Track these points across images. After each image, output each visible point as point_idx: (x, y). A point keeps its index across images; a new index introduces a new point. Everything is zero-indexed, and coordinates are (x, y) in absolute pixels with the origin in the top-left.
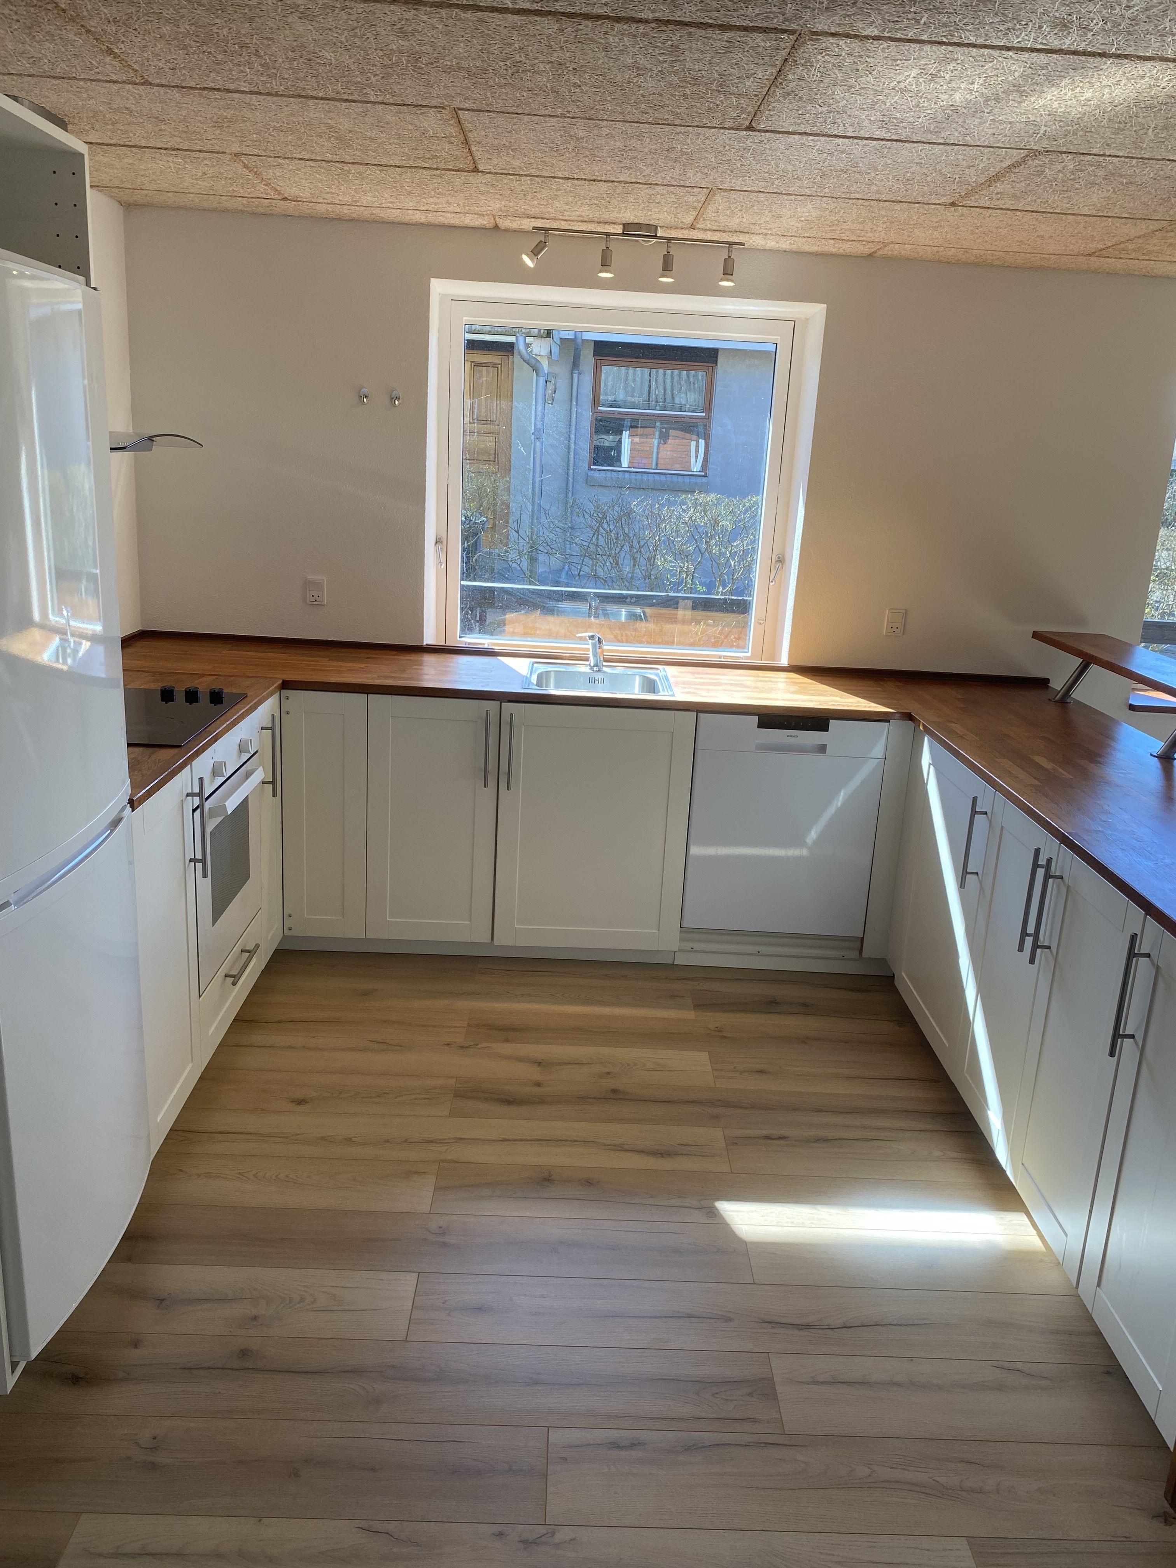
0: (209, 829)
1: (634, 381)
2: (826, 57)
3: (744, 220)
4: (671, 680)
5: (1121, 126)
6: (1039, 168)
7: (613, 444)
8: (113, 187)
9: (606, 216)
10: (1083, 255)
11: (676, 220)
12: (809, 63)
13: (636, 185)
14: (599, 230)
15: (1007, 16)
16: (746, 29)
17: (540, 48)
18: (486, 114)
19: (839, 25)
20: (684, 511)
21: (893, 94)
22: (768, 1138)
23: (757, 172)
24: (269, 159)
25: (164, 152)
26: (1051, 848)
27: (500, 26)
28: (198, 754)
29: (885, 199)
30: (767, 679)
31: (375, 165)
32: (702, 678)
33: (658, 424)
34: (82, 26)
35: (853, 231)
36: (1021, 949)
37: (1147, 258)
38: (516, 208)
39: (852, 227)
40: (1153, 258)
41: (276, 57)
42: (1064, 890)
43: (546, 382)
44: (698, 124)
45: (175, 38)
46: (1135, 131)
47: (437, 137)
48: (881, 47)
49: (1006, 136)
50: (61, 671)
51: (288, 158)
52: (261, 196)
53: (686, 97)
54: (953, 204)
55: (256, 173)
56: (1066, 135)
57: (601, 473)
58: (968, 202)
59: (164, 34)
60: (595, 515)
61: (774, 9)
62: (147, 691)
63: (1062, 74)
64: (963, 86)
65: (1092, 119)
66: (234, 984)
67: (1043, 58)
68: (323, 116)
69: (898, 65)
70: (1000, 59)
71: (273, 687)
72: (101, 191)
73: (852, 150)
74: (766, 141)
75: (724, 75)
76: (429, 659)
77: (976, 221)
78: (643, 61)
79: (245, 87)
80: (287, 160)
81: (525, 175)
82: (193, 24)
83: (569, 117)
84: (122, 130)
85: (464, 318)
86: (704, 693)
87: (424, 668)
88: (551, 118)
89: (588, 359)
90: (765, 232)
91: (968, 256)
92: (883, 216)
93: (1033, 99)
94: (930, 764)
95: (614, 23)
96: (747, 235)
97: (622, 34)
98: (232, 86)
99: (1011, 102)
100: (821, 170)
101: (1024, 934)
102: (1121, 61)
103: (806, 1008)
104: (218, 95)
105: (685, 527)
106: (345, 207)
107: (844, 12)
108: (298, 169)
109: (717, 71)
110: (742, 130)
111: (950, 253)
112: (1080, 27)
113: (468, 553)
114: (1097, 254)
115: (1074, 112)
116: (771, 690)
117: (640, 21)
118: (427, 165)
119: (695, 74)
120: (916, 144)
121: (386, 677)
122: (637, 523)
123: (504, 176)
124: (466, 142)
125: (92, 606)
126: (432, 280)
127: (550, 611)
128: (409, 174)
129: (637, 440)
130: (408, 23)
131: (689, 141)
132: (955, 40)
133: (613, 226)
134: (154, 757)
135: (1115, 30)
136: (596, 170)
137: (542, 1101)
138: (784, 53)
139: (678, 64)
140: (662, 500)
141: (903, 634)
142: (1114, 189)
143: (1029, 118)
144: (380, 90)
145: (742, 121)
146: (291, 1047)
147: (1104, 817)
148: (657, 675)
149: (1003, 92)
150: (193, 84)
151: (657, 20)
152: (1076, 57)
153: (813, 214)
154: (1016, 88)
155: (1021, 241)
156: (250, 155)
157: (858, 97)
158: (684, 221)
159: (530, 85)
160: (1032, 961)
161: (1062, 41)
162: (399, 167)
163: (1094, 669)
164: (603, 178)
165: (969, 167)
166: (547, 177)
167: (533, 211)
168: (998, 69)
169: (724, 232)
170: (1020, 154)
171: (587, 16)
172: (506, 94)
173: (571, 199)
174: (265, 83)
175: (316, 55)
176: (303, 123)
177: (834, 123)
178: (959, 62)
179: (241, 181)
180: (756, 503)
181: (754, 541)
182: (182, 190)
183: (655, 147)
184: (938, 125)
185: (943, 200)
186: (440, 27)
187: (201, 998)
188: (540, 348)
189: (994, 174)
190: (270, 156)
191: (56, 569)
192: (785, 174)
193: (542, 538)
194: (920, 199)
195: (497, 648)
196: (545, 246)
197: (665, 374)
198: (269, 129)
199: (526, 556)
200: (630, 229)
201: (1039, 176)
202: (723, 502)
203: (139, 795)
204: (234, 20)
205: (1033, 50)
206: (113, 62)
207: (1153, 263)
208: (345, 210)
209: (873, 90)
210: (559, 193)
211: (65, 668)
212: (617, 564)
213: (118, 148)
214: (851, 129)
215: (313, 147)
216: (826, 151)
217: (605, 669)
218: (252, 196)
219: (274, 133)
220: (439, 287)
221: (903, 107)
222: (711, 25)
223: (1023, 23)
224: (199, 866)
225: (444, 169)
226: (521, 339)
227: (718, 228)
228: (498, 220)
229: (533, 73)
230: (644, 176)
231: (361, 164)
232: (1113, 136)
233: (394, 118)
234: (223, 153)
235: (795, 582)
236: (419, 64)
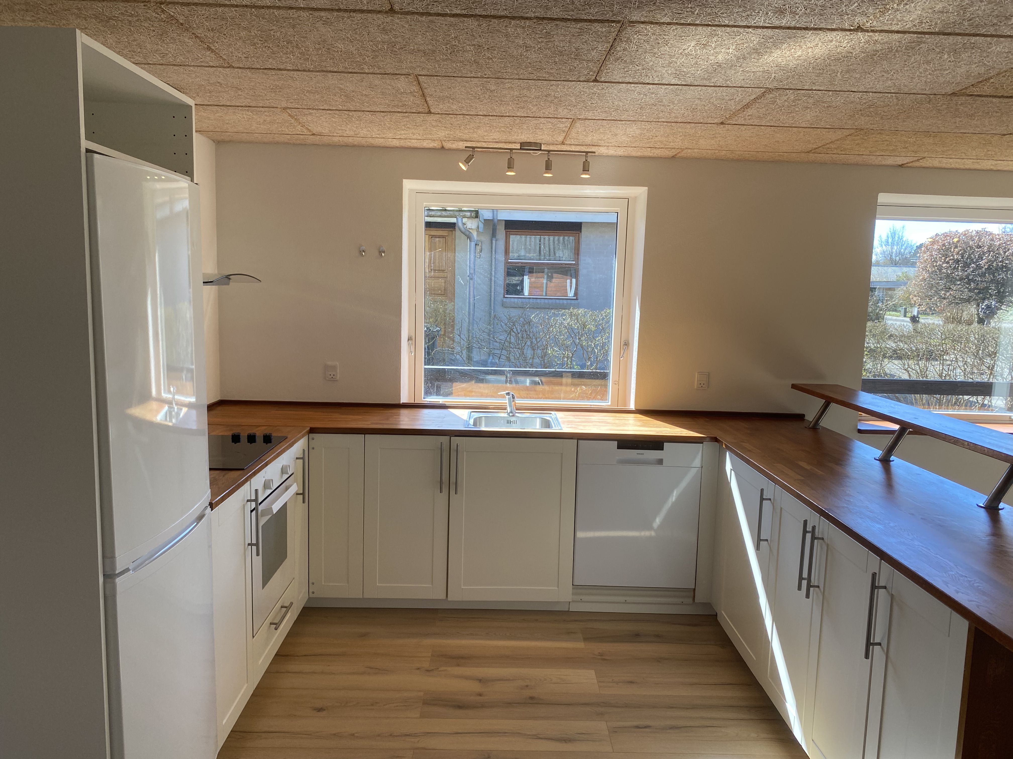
0: (261, 524)
1: (530, 245)
2: (639, 36)
3: (595, 138)
4: (560, 420)
5: (821, 71)
6: (773, 100)
7: (518, 282)
8: (209, 132)
9: (511, 138)
10: (804, 152)
11: (553, 139)
12: (629, 40)
13: (527, 118)
14: (506, 147)
15: (747, 8)
16: (590, 21)
17: (467, 37)
18: (435, 78)
19: (646, 16)
20: (564, 320)
21: (681, 57)
22: (637, 727)
23: (601, 107)
24: (304, 110)
25: (241, 108)
26: (814, 519)
27: (442, 24)
28: (255, 474)
29: (680, 121)
30: (622, 418)
31: (368, 111)
32: (579, 419)
33: (546, 270)
34: (193, 33)
35: (661, 142)
36: (800, 588)
37: (843, 153)
38: (454, 135)
39: (661, 140)
40: (847, 153)
41: (308, 48)
42: (825, 548)
43: (476, 245)
44: (564, 79)
45: (249, 39)
46: (830, 74)
47: (405, 93)
48: (672, 29)
49: (751, 80)
50: (168, 426)
51: (316, 109)
52: (299, 133)
53: (556, 63)
54: (722, 123)
55: (296, 119)
56: (788, 78)
57: (513, 299)
58: (731, 122)
59: (242, 37)
60: (508, 323)
61: (606, 9)
62: (222, 436)
63: (783, 41)
64: (723, 51)
65: (803, 67)
66: (276, 629)
67: (769, 32)
68: (337, 83)
69: (683, 40)
70: (744, 34)
71: (304, 432)
72: (201, 134)
73: (658, 92)
74: (605, 88)
75: (579, 49)
76: (404, 412)
77: (737, 133)
78: (529, 42)
79: (290, 67)
80: (315, 111)
81: (460, 115)
82: (259, 30)
83: (486, 78)
84: (215, 96)
85: (424, 203)
86: (581, 427)
87: (400, 417)
88: (475, 79)
89: (501, 232)
90: (608, 144)
91: (733, 155)
92: (680, 132)
93: (766, 57)
94: (731, 469)
95: (511, 20)
96: (597, 147)
97: (516, 27)
98: (282, 67)
99: (753, 59)
100: (640, 105)
101: (801, 578)
102: (817, 32)
103: (659, 638)
104: (273, 72)
105: (565, 330)
106: (350, 138)
107: (649, 9)
108: (321, 116)
109: (574, 47)
110: (591, 82)
111: (723, 154)
112: (791, 12)
113: (428, 349)
114: (812, 152)
115: (791, 64)
116: (625, 425)
117: (527, 18)
118: (400, 110)
119: (561, 49)
120: (697, 87)
121: (377, 424)
122: (535, 328)
123: (447, 116)
124: (423, 95)
125: (189, 386)
126: (404, 180)
127: (481, 381)
128: (389, 116)
129: (533, 279)
130: (388, 24)
131: (559, 90)
132: (716, 23)
133: (514, 144)
134: (226, 476)
135: (812, 13)
136: (503, 110)
137: (483, 706)
138: (614, 34)
139: (550, 43)
140: (550, 313)
141: (708, 387)
142: (820, 111)
143: (764, 69)
144: (371, 65)
145: (590, 77)
146: (314, 673)
147: (847, 498)
148: (551, 417)
149: (748, 54)
150: (258, 66)
151: (537, 18)
152: (790, 31)
153: (637, 132)
154: (755, 51)
155: (766, 145)
156: (292, 108)
157: (660, 60)
158: (558, 140)
159: (462, 59)
160: (808, 596)
161: (781, 21)
162: (383, 112)
163: (833, 406)
164: (508, 114)
165: (730, 100)
166: (473, 115)
167: (465, 137)
168: (743, 40)
169: (582, 145)
170: (761, 91)
171: (494, 17)
172: (447, 65)
173: (488, 128)
174: (301, 64)
175: (333, 46)
176: (324, 88)
177: (647, 76)
178: (719, 36)
179: (287, 125)
180: (609, 313)
181: (609, 337)
182: (251, 132)
183: (538, 94)
184: (710, 75)
185: (716, 121)
186: (407, 26)
187: (254, 638)
188: (471, 224)
189: (746, 104)
190: (305, 109)
191: (167, 365)
192: (618, 108)
193: (475, 339)
194: (702, 121)
195: (447, 404)
196: (473, 158)
197: (549, 240)
198: (304, 92)
199: (465, 350)
200: (525, 146)
201: (773, 104)
202: (588, 314)
203: (216, 500)
204: (283, 27)
205: (763, 27)
206: (211, 55)
207: (848, 156)
208: (350, 140)
209: (669, 55)
210: (481, 125)
211: (170, 424)
212: (523, 353)
213: (213, 107)
214: (657, 79)
215: (331, 102)
216: (643, 93)
217: (517, 415)
218: (294, 133)
219: (307, 94)
220: (409, 185)
221: (687, 64)
222: (569, 20)
223: (756, 11)
224: (254, 548)
225: (410, 113)
226: (460, 219)
227: (579, 143)
228: (443, 143)
229: (463, 52)
230: (532, 112)
231: (360, 111)
232: (816, 78)
233: (379, 82)
234: (276, 107)
235: (636, 357)
236: (394, 49)
